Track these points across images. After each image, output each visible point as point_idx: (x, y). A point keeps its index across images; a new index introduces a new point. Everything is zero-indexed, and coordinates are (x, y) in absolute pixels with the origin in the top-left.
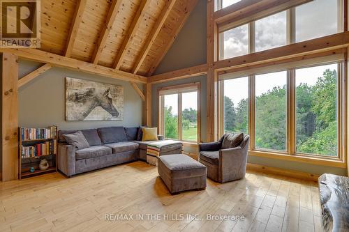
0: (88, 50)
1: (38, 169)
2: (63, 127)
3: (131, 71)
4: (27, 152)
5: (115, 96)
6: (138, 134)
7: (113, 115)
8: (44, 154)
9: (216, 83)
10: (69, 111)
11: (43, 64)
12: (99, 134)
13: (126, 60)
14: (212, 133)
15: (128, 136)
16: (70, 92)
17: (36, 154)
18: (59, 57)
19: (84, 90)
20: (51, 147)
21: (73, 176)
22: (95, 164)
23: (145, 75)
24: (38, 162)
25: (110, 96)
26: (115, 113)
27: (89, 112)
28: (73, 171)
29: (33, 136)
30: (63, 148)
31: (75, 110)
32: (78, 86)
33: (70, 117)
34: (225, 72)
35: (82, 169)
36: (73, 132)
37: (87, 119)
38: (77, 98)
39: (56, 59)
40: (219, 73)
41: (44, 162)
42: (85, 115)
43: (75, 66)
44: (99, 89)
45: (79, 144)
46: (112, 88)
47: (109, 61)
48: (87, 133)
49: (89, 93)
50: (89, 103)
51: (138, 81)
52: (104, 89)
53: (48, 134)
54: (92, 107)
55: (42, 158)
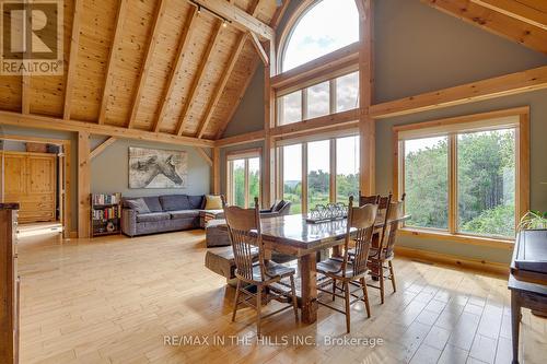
0: (150, 120)
1: (106, 231)
2: (127, 193)
3: (195, 135)
4: (97, 215)
5: (178, 163)
6: (202, 203)
7: (176, 182)
8: (110, 217)
9: (272, 151)
10: (132, 179)
11: (110, 137)
12: (160, 201)
13: (190, 124)
14: (269, 202)
15: (191, 204)
16: (133, 161)
17: (104, 217)
18: (123, 129)
19: (146, 158)
20: (116, 211)
21: (135, 236)
22: (154, 228)
23: (213, 138)
24: (106, 225)
25: (172, 163)
26: (178, 181)
27: (151, 180)
28: (135, 233)
29: (101, 202)
30: (126, 212)
31: (138, 178)
32: (140, 155)
33: (133, 184)
34: (282, 138)
35: (142, 232)
36: (135, 199)
37: (148, 186)
38: (140, 167)
39: (120, 132)
40: (277, 139)
41: (110, 224)
42: (147, 183)
43: (137, 137)
44: (161, 157)
45: (140, 209)
46: (175, 154)
47: (172, 128)
48: (148, 200)
49: (151, 161)
50: (151, 171)
51: (203, 145)
52: (166, 156)
53: (114, 200)
54: (154, 175)
55: (109, 221)
